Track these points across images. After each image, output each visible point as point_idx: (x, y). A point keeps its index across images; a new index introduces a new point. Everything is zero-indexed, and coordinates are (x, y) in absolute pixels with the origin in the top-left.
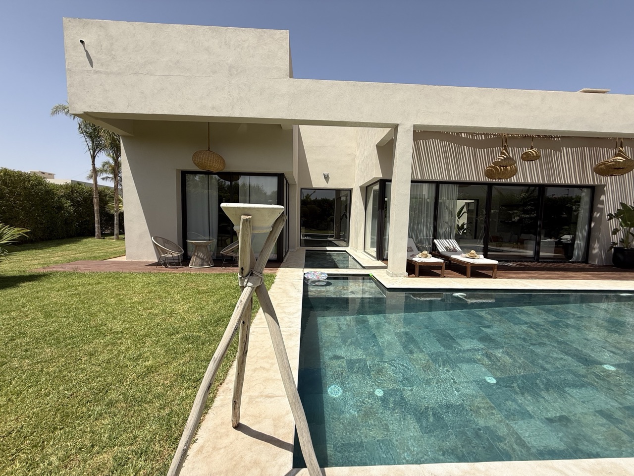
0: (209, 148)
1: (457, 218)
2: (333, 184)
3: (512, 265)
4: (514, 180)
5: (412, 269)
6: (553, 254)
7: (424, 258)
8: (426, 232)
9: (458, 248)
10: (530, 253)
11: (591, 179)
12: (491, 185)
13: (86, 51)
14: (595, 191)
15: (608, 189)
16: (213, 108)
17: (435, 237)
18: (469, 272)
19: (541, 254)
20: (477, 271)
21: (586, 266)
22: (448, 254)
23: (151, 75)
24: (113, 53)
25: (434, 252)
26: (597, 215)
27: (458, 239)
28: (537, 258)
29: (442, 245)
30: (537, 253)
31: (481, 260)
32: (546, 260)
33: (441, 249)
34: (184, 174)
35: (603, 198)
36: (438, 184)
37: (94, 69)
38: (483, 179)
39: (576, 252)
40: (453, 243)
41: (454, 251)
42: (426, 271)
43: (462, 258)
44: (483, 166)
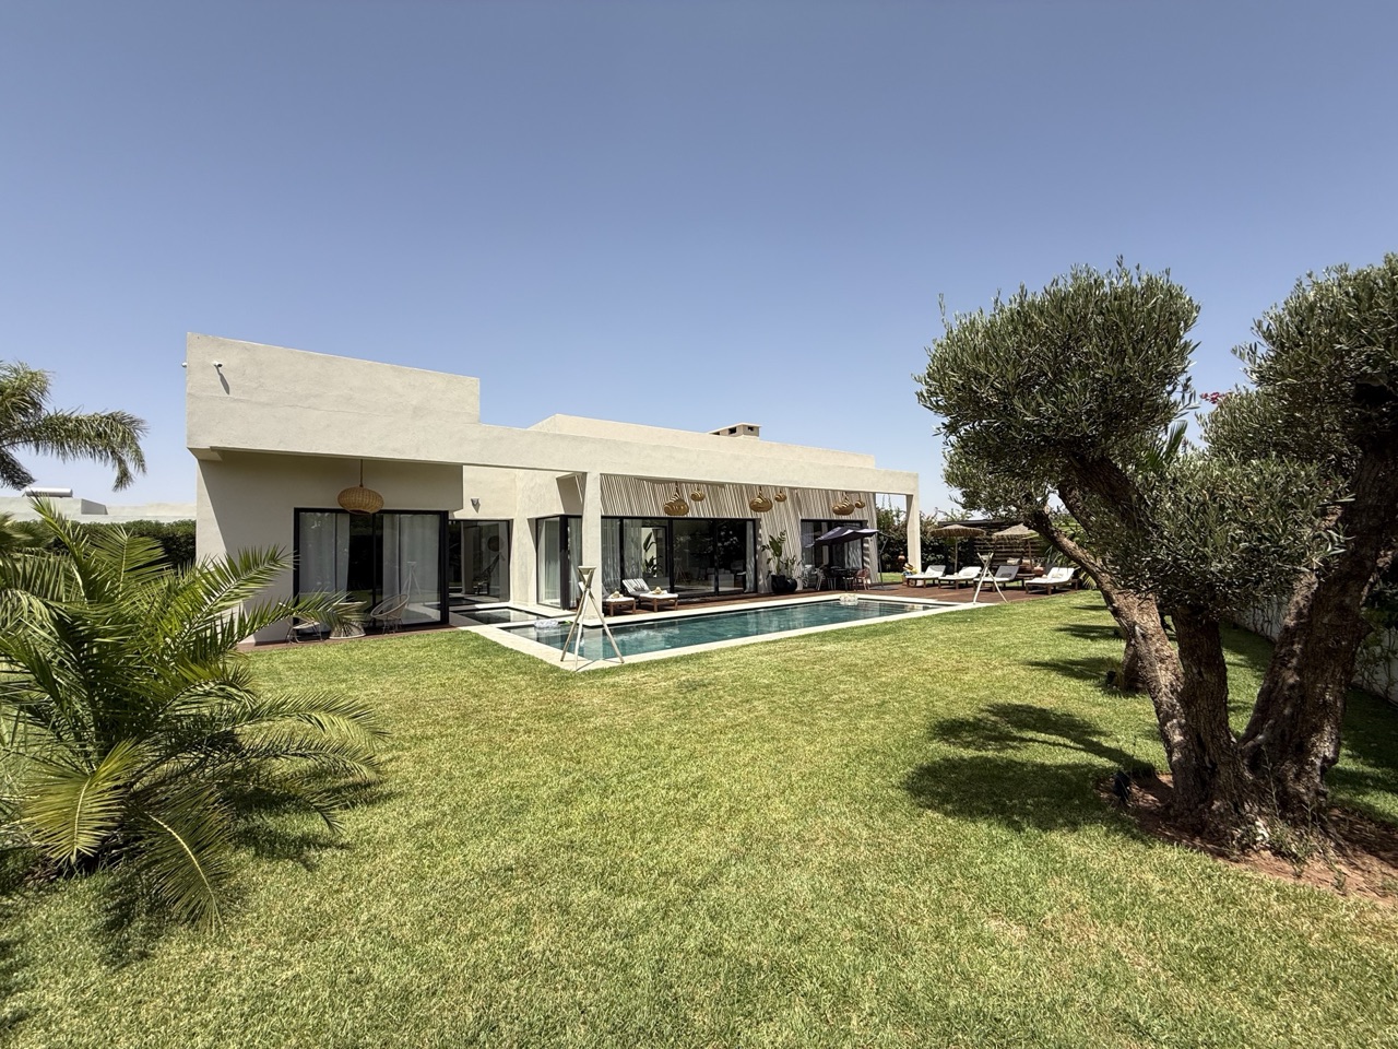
0: (361, 486)
1: (644, 551)
2: (484, 514)
3: (695, 600)
4: (690, 515)
5: (608, 610)
6: (733, 589)
7: (617, 598)
8: (614, 576)
9: (646, 588)
10: (712, 589)
11: (750, 515)
12: (670, 520)
13: (220, 374)
14: (755, 523)
15: (763, 523)
16: (395, 450)
17: (623, 578)
18: (656, 608)
19: (721, 589)
20: (663, 606)
21: (756, 594)
22: (636, 594)
23: (315, 409)
24: (262, 380)
25: (624, 591)
26: (759, 547)
27: (647, 578)
28: (717, 592)
29: (630, 585)
30: (717, 588)
31: (665, 595)
32: (725, 593)
33: (630, 590)
34: (297, 511)
35: (760, 531)
36: (621, 519)
37: (231, 395)
38: (663, 514)
39: (748, 585)
40: (641, 583)
41: (643, 590)
42: (619, 610)
43: (650, 595)
44: (662, 503)
